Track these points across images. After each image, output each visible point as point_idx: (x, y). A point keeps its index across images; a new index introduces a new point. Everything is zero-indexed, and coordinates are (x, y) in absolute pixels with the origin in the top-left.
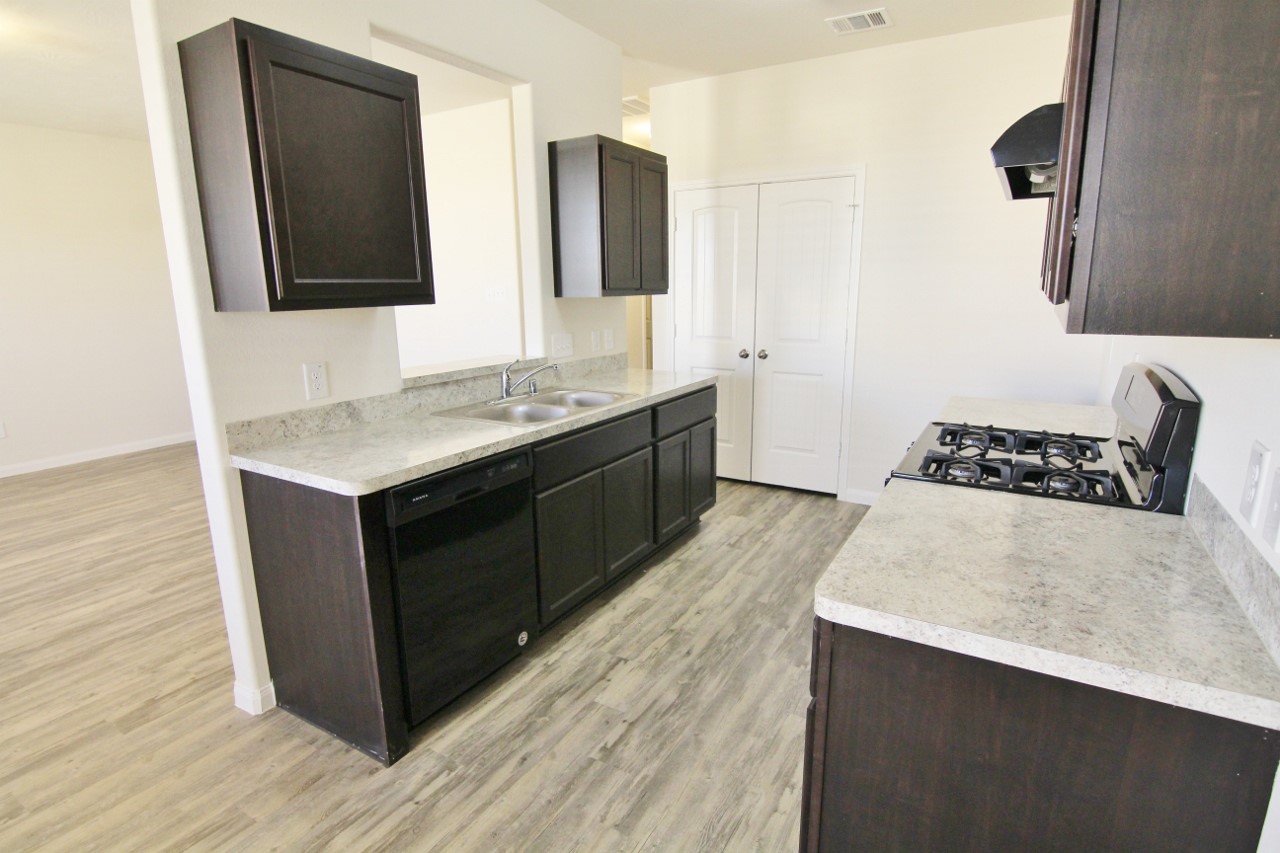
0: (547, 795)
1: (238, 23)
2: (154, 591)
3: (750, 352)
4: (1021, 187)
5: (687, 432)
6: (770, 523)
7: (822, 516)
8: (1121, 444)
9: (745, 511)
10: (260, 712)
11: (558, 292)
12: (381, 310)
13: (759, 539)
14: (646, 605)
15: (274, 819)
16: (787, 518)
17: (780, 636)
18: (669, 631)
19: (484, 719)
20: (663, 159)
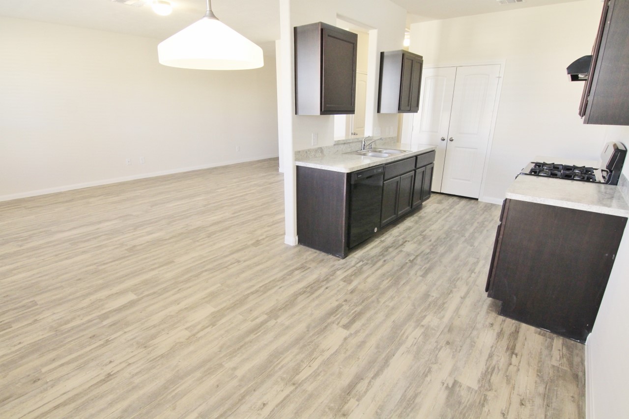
0: (396, 268)
1: (322, 23)
2: (233, 214)
3: (446, 138)
4: (575, 78)
5: (425, 167)
6: (451, 207)
7: (473, 206)
8: (602, 171)
9: (440, 202)
10: (294, 245)
11: (379, 111)
12: (331, 116)
13: (448, 211)
14: (409, 228)
15: (316, 268)
16: (458, 205)
17: (463, 239)
18: (421, 235)
19: (367, 251)
20: (421, 57)
